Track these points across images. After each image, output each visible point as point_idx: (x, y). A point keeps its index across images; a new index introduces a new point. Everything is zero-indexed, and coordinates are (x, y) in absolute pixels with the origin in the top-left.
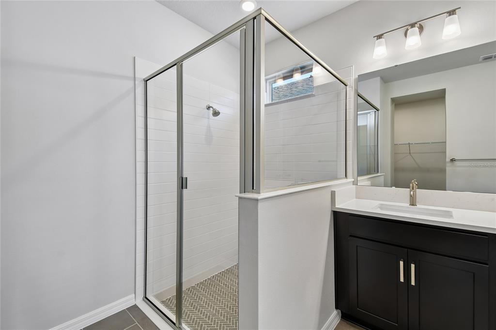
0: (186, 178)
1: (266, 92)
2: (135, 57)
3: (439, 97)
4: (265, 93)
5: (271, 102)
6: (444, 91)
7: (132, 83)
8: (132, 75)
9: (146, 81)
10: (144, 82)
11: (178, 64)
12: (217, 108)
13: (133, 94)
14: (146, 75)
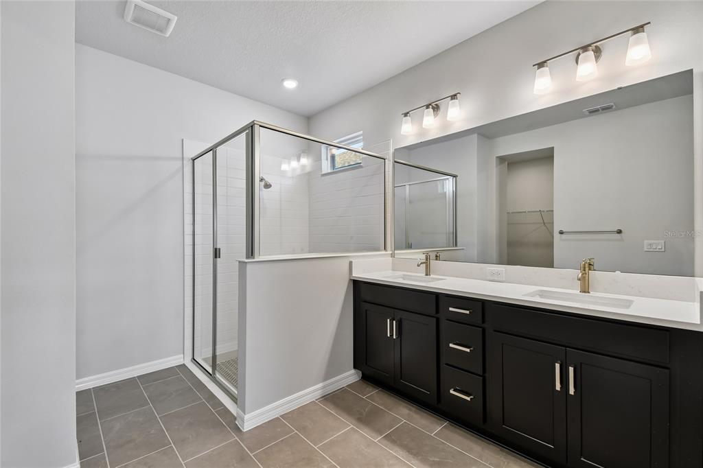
0: (220, 249)
1: (327, 159)
2: (183, 140)
3: (546, 157)
4: (326, 162)
5: (332, 171)
6: (552, 149)
7: (181, 162)
8: (181, 156)
9: (194, 160)
10: (191, 161)
11: (213, 149)
12: (269, 179)
13: (181, 173)
14: (194, 155)
